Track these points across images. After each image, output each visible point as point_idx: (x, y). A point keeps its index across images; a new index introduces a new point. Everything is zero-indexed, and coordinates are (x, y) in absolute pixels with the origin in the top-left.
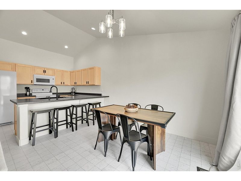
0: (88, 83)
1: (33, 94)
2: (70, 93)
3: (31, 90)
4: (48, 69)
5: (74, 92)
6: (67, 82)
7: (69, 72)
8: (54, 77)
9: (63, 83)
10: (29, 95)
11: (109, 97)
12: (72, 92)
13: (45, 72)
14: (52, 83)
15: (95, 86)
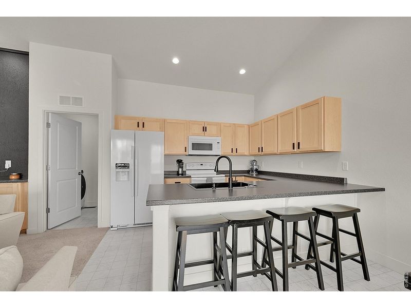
0: (299, 148)
1: (188, 173)
2: (248, 172)
3: (184, 166)
4: (211, 124)
5: (256, 170)
6: (243, 149)
7: (246, 126)
8: (219, 139)
9: (234, 150)
10: (182, 174)
11: (383, 190)
12: (252, 170)
13: (204, 129)
14: (217, 150)
15: (323, 154)
